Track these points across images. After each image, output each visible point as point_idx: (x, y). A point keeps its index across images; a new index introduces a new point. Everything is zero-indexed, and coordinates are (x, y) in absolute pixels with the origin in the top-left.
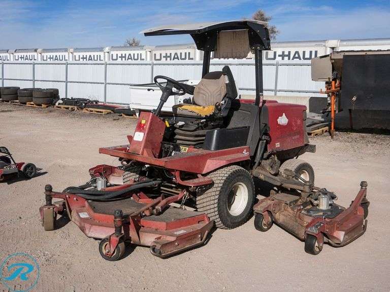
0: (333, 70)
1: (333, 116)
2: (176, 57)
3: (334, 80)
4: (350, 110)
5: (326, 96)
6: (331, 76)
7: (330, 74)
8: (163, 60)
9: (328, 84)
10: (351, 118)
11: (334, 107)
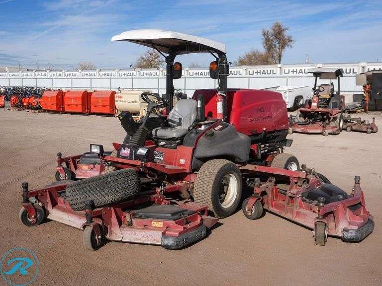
0: (367, 80)
1: (367, 102)
2: (264, 73)
3: (368, 85)
4: (375, 99)
5: (363, 93)
6: (366, 83)
7: (365, 82)
8: (255, 74)
9: (365, 87)
10: (376, 104)
11: (367, 99)
